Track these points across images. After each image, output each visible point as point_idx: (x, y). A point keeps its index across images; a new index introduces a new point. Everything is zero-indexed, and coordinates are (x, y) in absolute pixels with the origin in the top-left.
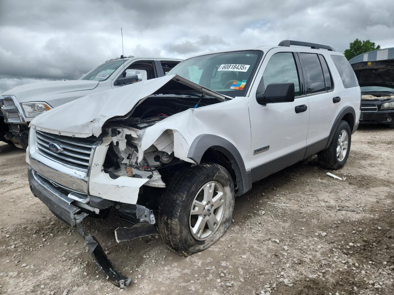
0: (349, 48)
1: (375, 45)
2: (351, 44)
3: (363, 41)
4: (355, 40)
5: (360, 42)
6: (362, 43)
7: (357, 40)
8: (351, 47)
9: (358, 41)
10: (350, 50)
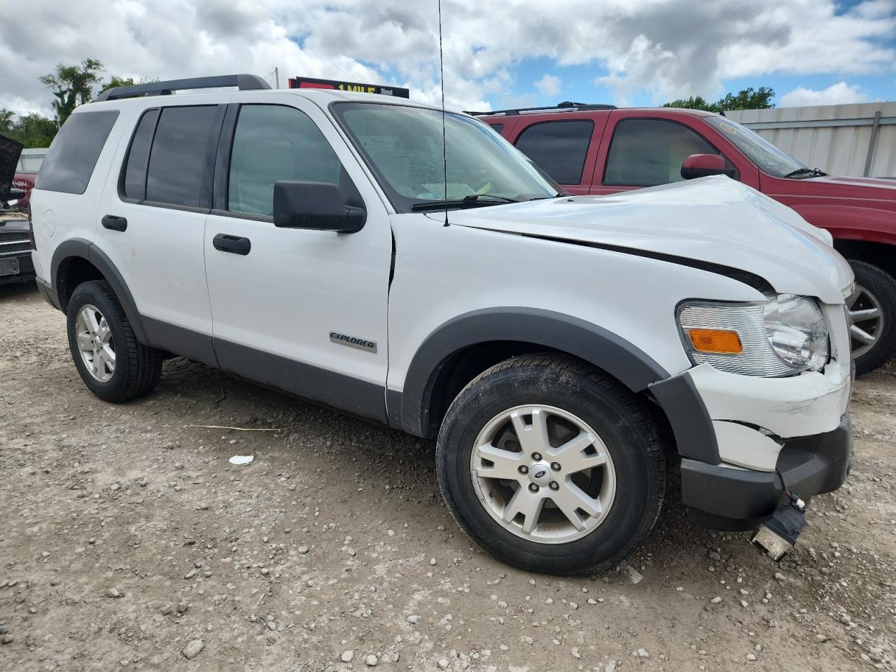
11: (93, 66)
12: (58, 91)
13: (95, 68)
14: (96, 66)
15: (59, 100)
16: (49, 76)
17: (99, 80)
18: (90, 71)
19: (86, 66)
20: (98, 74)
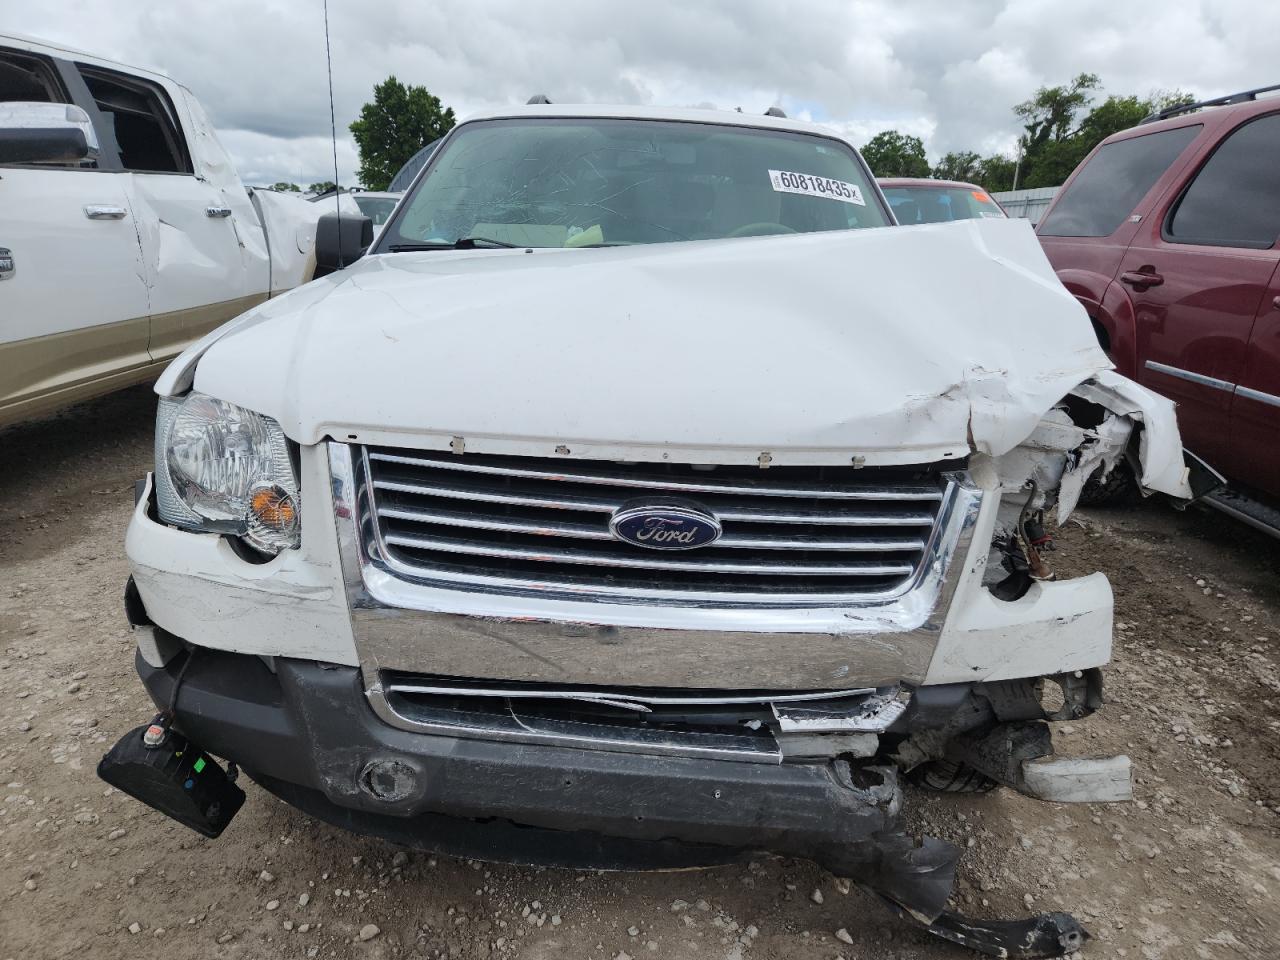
0: (373, 101)
1: (440, 104)
2: (378, 89)
3: (410, 88)
4: (387, 79)
5: (401, 87)
6: (408, 93)
7: (393, 80)
8: (380, 99)
9: (395, 84)
10: (377, 107)
11: (1086, 84)
12: (1031, 122)
13: (1088, 86)
14: (1090, 83)
15: (1029, 135)
16: (1026, 104)
17: (1089, 102)
18: (1080, 91)
19: (1076, 84)
20: (1088, 93)
